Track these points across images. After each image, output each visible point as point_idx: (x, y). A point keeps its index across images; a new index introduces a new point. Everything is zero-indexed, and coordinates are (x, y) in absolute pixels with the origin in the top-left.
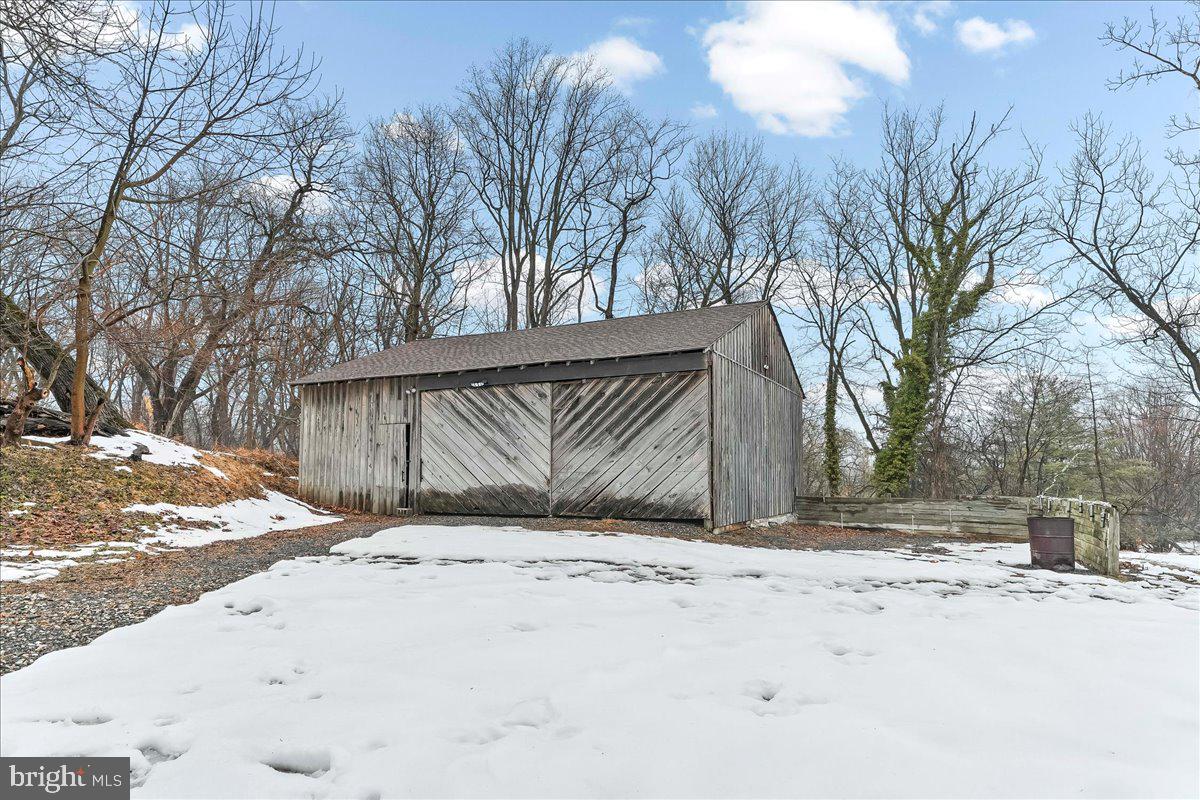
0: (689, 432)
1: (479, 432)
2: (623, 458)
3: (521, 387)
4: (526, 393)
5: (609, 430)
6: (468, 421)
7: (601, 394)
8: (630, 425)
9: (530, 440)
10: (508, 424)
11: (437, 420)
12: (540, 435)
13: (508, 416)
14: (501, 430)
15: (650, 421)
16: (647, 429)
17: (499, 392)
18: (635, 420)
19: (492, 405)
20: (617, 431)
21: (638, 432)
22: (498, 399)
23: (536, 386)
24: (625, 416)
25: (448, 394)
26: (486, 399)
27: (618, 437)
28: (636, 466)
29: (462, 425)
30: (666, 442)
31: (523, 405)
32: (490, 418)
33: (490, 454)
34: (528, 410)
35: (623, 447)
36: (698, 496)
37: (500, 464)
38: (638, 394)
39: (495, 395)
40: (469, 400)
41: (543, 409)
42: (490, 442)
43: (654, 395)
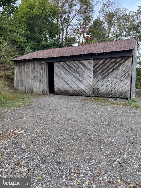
0: (125, 74)
1: (71, 74)
2: (104, 81)
3: (84, 61)
4: (85, 62)
5: (100, 73)
6: (67, 71)
7: (98, 63)
8: (106, 72)
9: (86, 76)
10: (79, 71)
11: (58, 70)
12: (89, 74)
13: (79, 69)
14: (77, 73)
15: (113, 71)
16: (112, 73)
17: (77, 62)
18: (108, 70)
19: (75, 66)
20: (102, 74)
21: (109, 74)
22: (77, 64)
23: (88, 60)
24: (105, 69)
25: (62, 63)
26: (73, 64)
27: (102, 75)
28: (108, 83)
29: (66, 72)
30: (117, 77)
31: (84, 66)
32: (74, 70)
33: (74, 80)
34: (86, 67)
35: (104, 78)
36: (127, 92)
37: (77, 82)
38: (109, 63)
39: (75, 63)
40: (68, 65)
41: (91, 67)
42: (74, 76)
43: (114, 63)
